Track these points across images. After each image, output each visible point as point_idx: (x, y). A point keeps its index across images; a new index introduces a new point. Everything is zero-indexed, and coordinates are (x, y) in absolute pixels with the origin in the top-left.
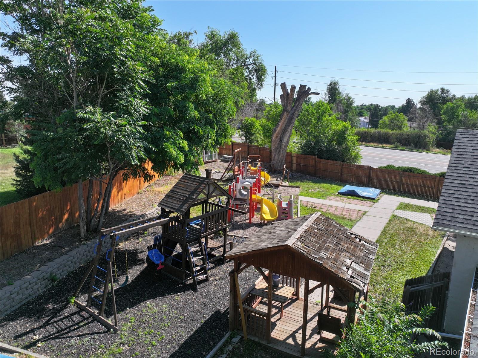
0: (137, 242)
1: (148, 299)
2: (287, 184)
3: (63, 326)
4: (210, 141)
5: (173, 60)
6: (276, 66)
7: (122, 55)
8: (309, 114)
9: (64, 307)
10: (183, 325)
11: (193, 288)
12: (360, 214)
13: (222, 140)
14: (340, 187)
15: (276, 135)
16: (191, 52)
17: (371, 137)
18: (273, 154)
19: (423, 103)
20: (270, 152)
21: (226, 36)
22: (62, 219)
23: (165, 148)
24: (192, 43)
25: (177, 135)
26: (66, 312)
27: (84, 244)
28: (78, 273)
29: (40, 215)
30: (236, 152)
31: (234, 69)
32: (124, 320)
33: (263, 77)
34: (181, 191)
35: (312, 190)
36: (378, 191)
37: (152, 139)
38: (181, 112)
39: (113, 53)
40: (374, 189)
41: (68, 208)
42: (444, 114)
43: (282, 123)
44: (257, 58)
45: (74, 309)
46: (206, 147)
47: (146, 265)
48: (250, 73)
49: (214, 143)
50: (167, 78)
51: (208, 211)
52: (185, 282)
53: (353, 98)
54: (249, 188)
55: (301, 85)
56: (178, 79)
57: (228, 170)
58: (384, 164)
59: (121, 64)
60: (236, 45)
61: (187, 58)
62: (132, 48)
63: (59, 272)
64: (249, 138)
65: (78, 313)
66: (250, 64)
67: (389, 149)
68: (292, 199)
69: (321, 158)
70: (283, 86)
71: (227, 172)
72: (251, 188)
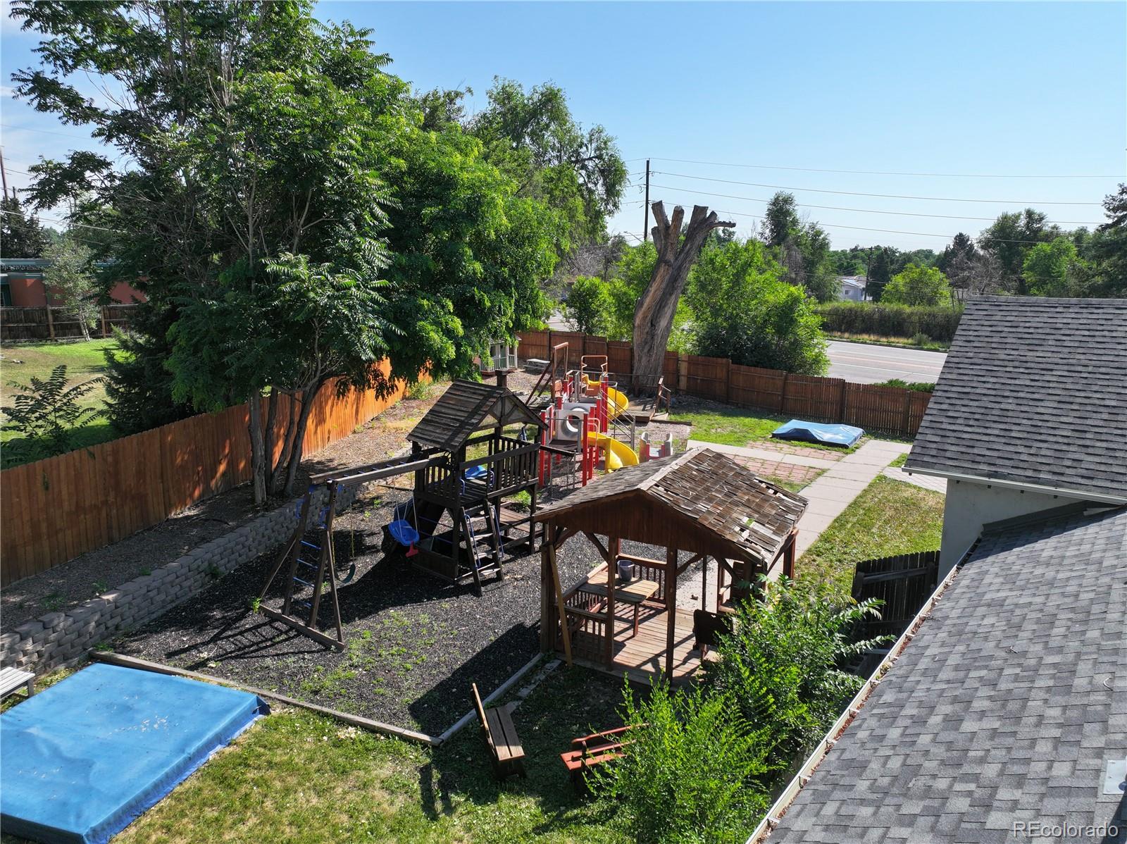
0: (361, 517)
1: (392, 606)
2: (664, 416)
3: (245, 642)
4: (504, 320)
5: (433, 164)
6: (648, 162)
7: (342, 158)
8: (714, 269)
9: (242, 616)
10: (458, 643)
11: (475, 590)
12: (811, 474)
13: (527, 319)
14: (779, 424)
15: (644, 313)
16: (467, 146)
17: (863, 321)
18: (636, 354)
19: (986, 245)
20: (632, 350)
21: (536, 97)
22: (216, 473)
23: (420, 331)
24: (463, 114)
25: (443, 307)
26: (248, 623)
27: (263, 516)
28: (257, 567)
29: (179, 460)
30: (559, 350)
31: (553, 170)
32: (353, 635)
33: (618, 188)
34: (450, 412)
35: (719, 430)
36: (858, 431)
37: (395, 313)
38: (448, 264)
39: (325, 154)
40: (849, 427)
41: (227, 451)
42: (1031, 268)
43: (655, 289)
44: (605, 143)
45: (260, 619)
46: (496, 332)
47: (382, 555)
48: (589, 177)
49: (511, 325)
50: (421, 197)
51: (500, 448)
52: (458, 580)
53: (826, 233)
54: (582, 418)
55: (696, 207)
56: (441, 199)
57: (538, 388)
58: (881, 379)
59: (339, 174)
60: (558, 116)
61: (458, 158)
62: (356, 141)
63: (223, 562)
64: (587, 322)
65: (270, 623)
66: (590, 159)
67: (904, 347)
68: (670, 440)
69: (741, 364)
70: (658, 208)
71: (537, 393)
72: (586, 416)
